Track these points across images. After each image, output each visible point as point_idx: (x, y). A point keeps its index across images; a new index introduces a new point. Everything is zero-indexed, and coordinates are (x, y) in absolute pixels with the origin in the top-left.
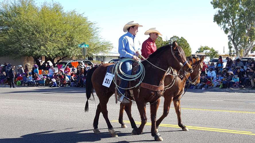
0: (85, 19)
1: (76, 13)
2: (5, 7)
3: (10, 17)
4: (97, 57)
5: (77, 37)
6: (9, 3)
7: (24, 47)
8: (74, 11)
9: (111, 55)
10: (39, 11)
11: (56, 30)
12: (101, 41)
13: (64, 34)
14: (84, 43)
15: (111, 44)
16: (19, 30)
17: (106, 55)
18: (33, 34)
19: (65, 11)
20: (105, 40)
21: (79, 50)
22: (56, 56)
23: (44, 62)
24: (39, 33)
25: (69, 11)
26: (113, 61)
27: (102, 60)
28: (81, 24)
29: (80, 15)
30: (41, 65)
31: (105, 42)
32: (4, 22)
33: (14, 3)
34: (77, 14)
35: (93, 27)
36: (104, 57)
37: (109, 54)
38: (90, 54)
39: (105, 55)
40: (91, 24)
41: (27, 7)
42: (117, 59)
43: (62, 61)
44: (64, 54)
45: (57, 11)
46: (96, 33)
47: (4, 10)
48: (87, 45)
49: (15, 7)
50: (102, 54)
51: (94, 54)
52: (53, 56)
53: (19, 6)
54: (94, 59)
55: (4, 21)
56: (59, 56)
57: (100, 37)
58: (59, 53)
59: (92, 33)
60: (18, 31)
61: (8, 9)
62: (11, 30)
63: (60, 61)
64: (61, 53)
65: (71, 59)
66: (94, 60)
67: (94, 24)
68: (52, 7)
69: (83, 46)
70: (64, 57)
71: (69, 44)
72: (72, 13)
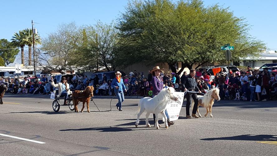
0: (229, 15)
1: (219, 8)
2: (138, 6)
3: (143, 17)
4: (244, 61)
5: (219, 38)
6: (143, 1)
7: (158, 52)
8: (217, 6)
9: (263, 58)
10: (176, 8)
11: (195, 30)
12: (250, 41)
13: (205, 35)
14: (228, 45)
15: (263, 45)
16: (153, 32)
17: (256, 58)
18: (169, 36)
19: (205, 7)
20: (255, 40)
21: (222, 53)
22: (195, 61)
23: (180, 69)
24: (174, 34)
25: (210, 6)
26: (265, 66)
27: (252, 65)
28: (224, 22)
29: (223, 10)
30: (177, 72)
31: (255, 42)
32: (137, 24)
33: (147, 1)
34: (221, 10)
35: (240, 24)
36: (254, 62)
37: (260, 57)
38: (236, 58)
39: (254, 59)
40: (237, 20)
41: (162, 5)
42: (272, 63)
43: (201, 67)
44: (203, 58)
45: (196, 7)
46: (244, 31)
47: (137, 10)
48: (231, 47)
49: (149, 6)
50: (251, 57)
51: (240, 58)
52: (190, 61)
53: (153, 4)
54: (240, 65)
55: (136, 22)
56: (198, 62)
57: (248, 36)
58: (198, 58)
59: (239, 31)
60: (152, 34)
61: (141, 9)
62: (145, 32)
63: (199, 68)
64: (200, 58)
65: (213, 64)
66: (242, 65)
67: (241, 19)
68: (190, 2)
69: (227, 49)
70: (204, 63)
71: (209, 47)
72: (214, 8)
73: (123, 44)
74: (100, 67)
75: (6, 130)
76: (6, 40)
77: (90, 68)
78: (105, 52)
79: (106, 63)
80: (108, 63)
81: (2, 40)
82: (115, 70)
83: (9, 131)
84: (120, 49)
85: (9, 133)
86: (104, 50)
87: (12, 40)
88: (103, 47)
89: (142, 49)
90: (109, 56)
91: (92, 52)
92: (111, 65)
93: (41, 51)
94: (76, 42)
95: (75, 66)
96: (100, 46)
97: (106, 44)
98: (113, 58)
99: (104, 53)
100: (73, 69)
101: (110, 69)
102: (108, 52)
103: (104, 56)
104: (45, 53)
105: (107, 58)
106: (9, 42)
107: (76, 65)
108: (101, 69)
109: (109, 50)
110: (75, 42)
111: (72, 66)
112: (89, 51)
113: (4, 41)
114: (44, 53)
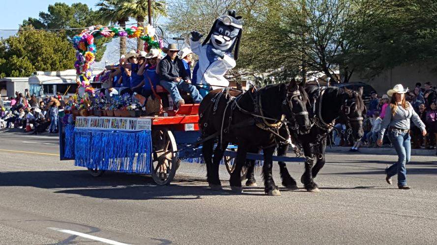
73: (370, 16)
74: (312, 74)
75: (91, 225)
76: (85, 5)
77: (286, 75)
78: (326, 34)
79: (325, 64)
80: (332, 62)
81: (76, 6)
82: (349, 81)
83: (98, 226)
84: (364, 28)
85: (97, 231)
86: (322, 29)
87: (98, 5)
88: (320, 23)
89: (421, 28)
90: (334, 46)
91: (293, 36)
92: (340, 70)
93: (167, 34)
94: (252, 12)
95: (248, 71)
96: (312, 21)
97: (327, 16)
98: (343, 50)
99: (322, 37)
100: (243, 77)
101: (335, 79)
102: (331, 35)
103: (321, 46)
104: (176, 36)
105: (330, 52)
106: (92, 12)
107: (251, 67)
108: (313, 79)
109: (333, 32)
110: (250, 10)
111: (240, 71)
112: (285, 33)
113: (81, 8)
114: (174, 39)
